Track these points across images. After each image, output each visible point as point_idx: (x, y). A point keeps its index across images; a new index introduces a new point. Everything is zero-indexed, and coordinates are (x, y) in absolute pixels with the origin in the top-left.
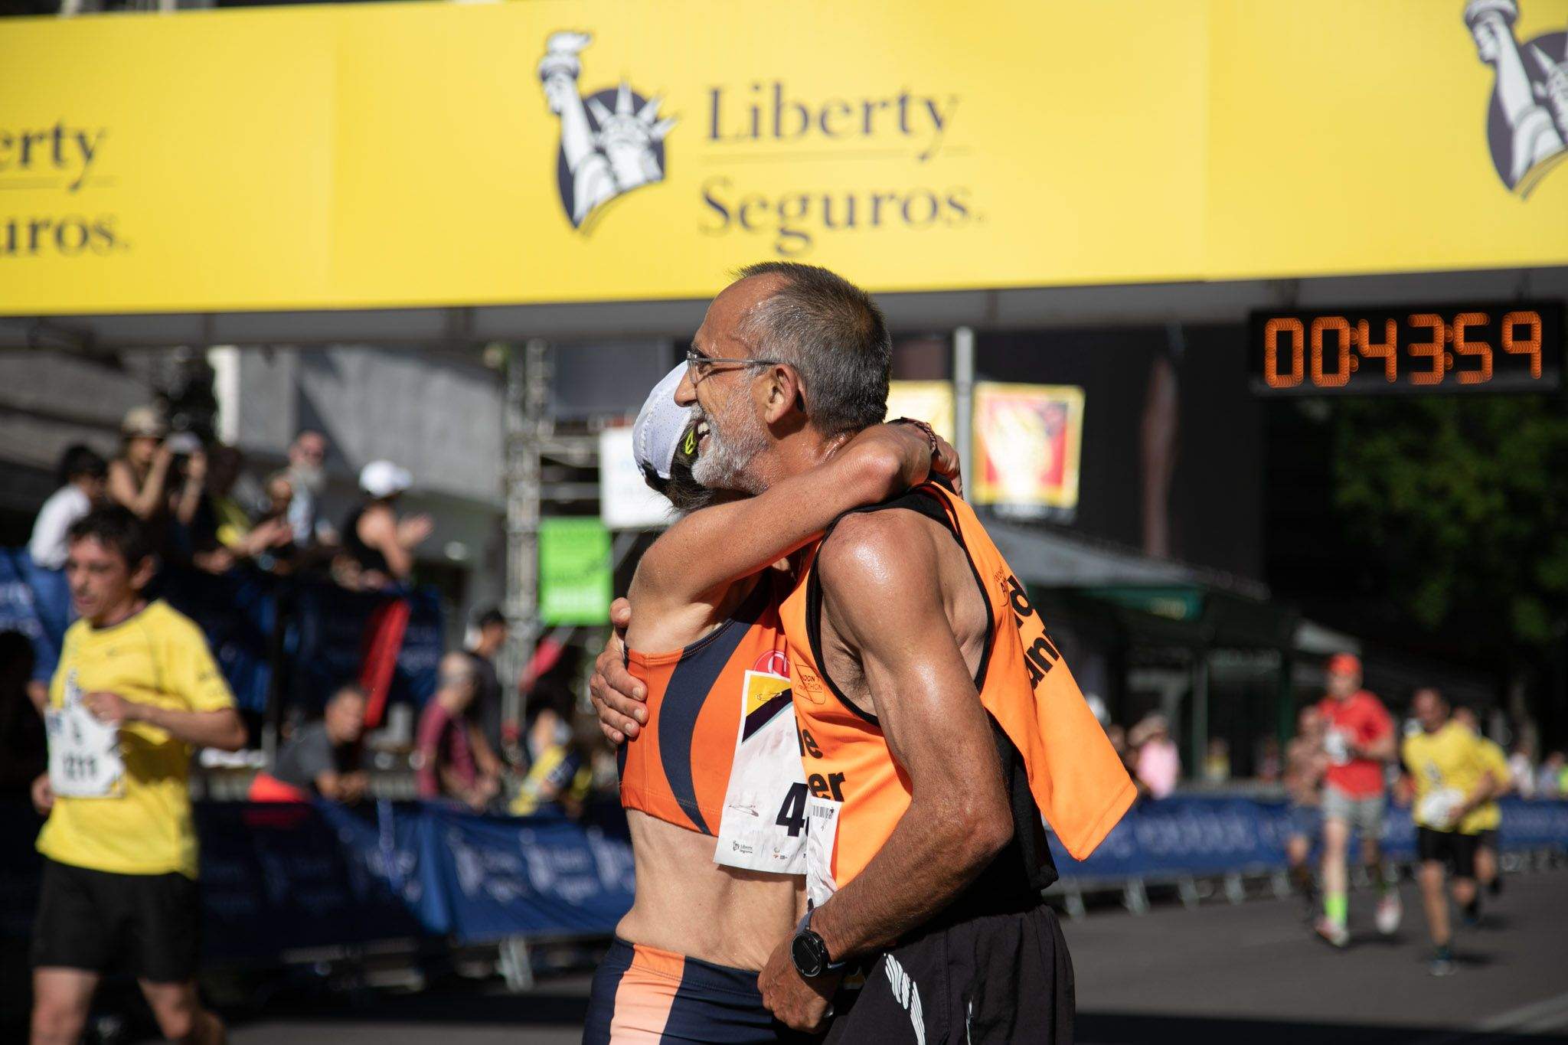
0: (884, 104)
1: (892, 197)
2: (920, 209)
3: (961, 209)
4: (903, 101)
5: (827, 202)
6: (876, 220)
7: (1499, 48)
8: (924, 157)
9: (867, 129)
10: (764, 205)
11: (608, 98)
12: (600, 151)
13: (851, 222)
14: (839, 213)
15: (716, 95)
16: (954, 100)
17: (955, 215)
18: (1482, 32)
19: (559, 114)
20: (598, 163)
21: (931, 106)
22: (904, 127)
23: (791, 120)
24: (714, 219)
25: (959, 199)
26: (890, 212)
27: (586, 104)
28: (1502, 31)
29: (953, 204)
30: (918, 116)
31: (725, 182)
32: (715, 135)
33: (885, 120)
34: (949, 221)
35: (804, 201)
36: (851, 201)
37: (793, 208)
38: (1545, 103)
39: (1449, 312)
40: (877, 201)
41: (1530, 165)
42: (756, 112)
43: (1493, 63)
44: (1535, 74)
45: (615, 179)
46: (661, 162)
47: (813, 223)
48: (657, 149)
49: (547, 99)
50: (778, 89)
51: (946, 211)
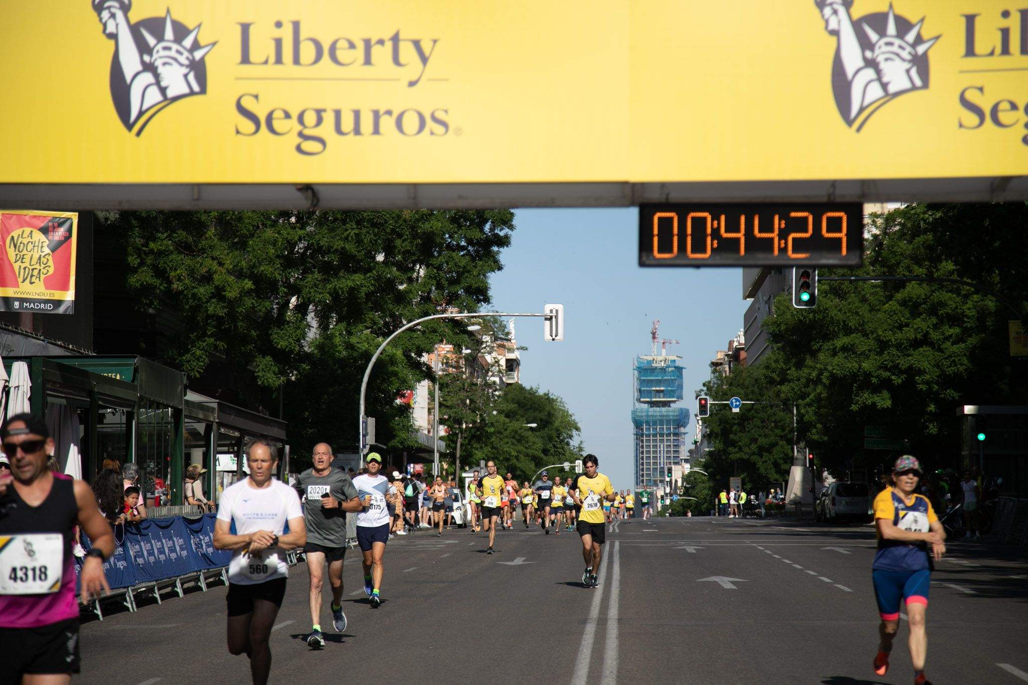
0: (381, 42)
1: (389, 113)
2: (411, 122)
3: (445, 124)
4: (396, 39)
5: (338, 114)
6: (376, 131)
7: (839, 22)
8: (412, 84)
9: (368, 61)
10: (287, 116)
11: (156, 26)
12: (149, 67)
13: (357, 131)
14: (347, 123)
15: (245, 29)
16: (435, 41)
17: (439, 129)
18: (828, 11)
19: (113, 37)
20: (148, 77)
21: (417, 44)
22: (396, 60)
23: (308, 52)
24: (249, 126)
25: (440, 115)
26: (387, 123)
27: (135, 30)
28: (842, 10)
29: (435, 119)
30: (407, 52)
31: (256, 97)
32: (245, 59)
33: (382, 54)
34: (432, 133)
35: (319, 113)
36: (357, 114)
37: (310, 118)
38: (871, 63)
39: (784, 208)
40: (376, 115)
41: (862, 109)
42: (279, 43)
43: (835, 33)
44: (865, 44)
45: (163, 90)
46: (202, 79)
47: (326, 129)
48: (198, 69)
49: (105, 25)
50: (296, 25)
51: (429, 123)
